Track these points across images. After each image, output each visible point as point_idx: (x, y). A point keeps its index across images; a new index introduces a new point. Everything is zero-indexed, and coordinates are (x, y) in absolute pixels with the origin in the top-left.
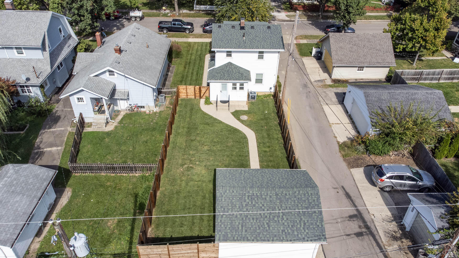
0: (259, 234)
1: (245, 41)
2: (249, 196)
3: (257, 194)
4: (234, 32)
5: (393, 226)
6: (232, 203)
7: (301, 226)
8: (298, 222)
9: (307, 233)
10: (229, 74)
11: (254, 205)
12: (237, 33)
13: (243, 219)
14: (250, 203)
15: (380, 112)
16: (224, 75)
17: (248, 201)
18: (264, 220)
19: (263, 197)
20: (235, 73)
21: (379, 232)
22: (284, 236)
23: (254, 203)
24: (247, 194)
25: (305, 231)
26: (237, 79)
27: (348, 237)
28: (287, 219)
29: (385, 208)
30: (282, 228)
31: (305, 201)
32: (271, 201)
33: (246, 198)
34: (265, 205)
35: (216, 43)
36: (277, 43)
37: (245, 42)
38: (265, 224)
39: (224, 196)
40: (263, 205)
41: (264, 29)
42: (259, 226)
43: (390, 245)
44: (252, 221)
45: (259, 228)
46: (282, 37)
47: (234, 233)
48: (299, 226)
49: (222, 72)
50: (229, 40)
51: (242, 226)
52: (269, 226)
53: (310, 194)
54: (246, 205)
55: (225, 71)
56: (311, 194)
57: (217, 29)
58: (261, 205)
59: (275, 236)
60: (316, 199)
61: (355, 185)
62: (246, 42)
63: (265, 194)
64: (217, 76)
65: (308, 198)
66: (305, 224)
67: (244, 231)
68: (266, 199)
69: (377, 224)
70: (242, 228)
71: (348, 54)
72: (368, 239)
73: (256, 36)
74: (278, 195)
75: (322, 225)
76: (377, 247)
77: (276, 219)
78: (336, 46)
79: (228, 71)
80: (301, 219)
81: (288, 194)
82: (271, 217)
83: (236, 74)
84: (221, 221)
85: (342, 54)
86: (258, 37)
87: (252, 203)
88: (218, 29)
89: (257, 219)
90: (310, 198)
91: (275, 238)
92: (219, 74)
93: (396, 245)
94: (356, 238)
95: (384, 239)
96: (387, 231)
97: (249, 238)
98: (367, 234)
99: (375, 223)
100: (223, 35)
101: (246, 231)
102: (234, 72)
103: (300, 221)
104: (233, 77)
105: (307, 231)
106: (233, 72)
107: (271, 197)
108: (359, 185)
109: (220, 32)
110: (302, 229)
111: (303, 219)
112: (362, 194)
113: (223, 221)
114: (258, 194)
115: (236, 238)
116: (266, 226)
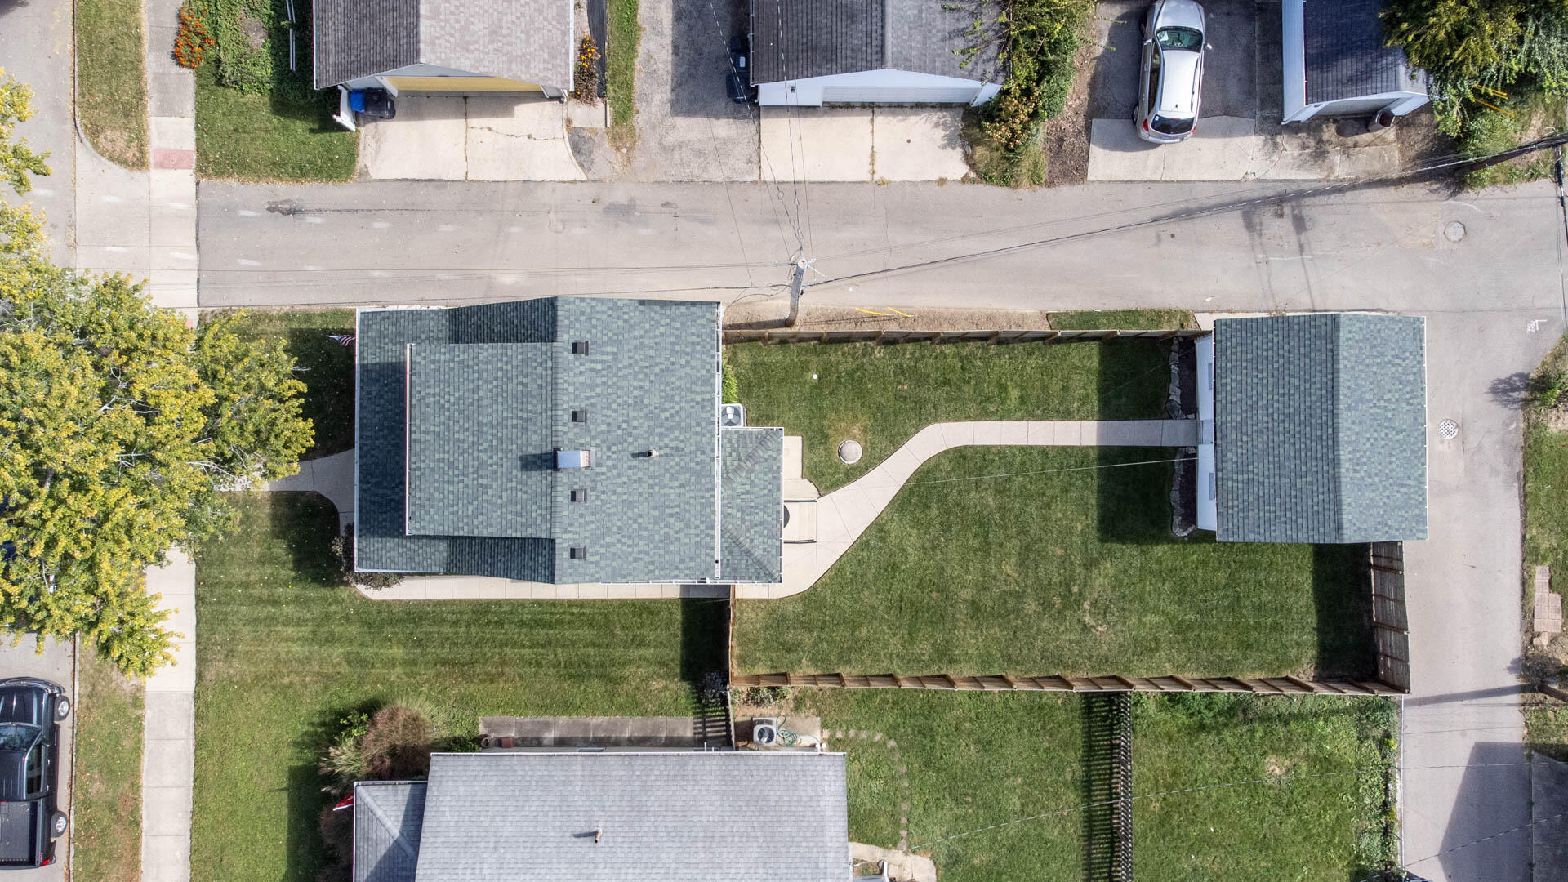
0: (1413, 452)
1: (667, 451)
2: (1355, 471)
3: (1350, 453)
4: (614, 492)
5: (1290, 147)
6: (1368, 507)
7: (1399, 365)
8: (1393, 369)
9: (1411, 353)
10: (756, 507)
11: (1369, 458)
12: (619, 480)
13: (1391, 485)
14: (1365, 468)
15: (960, 43)
16: (761, 523)
17: (1362, 473)
18: (1391, 440)
19: (1353, 438)
20: (752, 484)
21: (1293, 178)
22: (1416, 401)
23: (1365, 460)
24: (1352, 474)
25: (1407, 358)
26: (774, 478)
27: (1306, 247)
28: (1390, 391)
29: (1237, 142)
30: (1404, 405)
31: (1361, 348)
32: (1360, 423)
33: (1358, 475)
34: (1368, 435)
35: (682, 561)
36: (678, 325)
37: (677, 449)
38: (1397, 438)
39: (1358, 524)
40: (1368, 439)
41: (593, 370)
42: (1401, 452)
43: (1331, 169)
44: (1394, 466)
45: (1405, 451)
46: (642, 302)
47: (1413, 502)
48: (1400, 369)
49: (748, 530)
50: (662, 513)
51: (1403, 485)
52: (1402, 431)
53: (1350, 336)
54: (1370, 477)
55: (743, 520)
56: (1350, 332)
57: (596, 563)
58: (1368, 445)
59: (1415, 419)
60: (1358, 325)
61: (1149, 185)
62: (672, 444)
63: (1349, 433)
64: (764, 550)
65: (1357, 341)
66: (1397, 356)
67: (1409, 482)
68: (1357, 434)
69: (1271, 175)
70: (1405, 486)
71: (523, 15)
72: (1313, 209)
73: (638, 402)
74: (1350, 406)
75: (1400, 321)
76: (1332, 196)
77: (1390, 415)
78: (487, 53)
79: (743, 512)
80: (1390, 362)
81: (1349, 384)
82: (1386, 424)
83: (756, 481)
84: (1397, 530)
85: (523, 37)
86: (641, 398)
87: (1365, 464)
88: (590, 558)
89: (1391, 455)
90: (1357, 337)
91: (1420, 420)
92: (756, 542)
93: (1336, 158)
94: (1309, 234)
95: (1311, 175)
96: (1298, 162)
97: (1420, 472)
98: (1299, 206)
99: (1268, 177)
100: (630, 537)
101: (1409, 478)
102: (747, 487)
103: (1393, 366)
104: (765, 492)
105: (1407, 354)
106: (747, 492)
107: (1353, 422)
108: (1148, 176)
109: (613, 550)
110: (1404, 364)
111: (1389, 358)
112: (1180, 179)
113: (1397, 526)
114: (1350, 449)
115: (1420, 499)
116: (1401, 436)
